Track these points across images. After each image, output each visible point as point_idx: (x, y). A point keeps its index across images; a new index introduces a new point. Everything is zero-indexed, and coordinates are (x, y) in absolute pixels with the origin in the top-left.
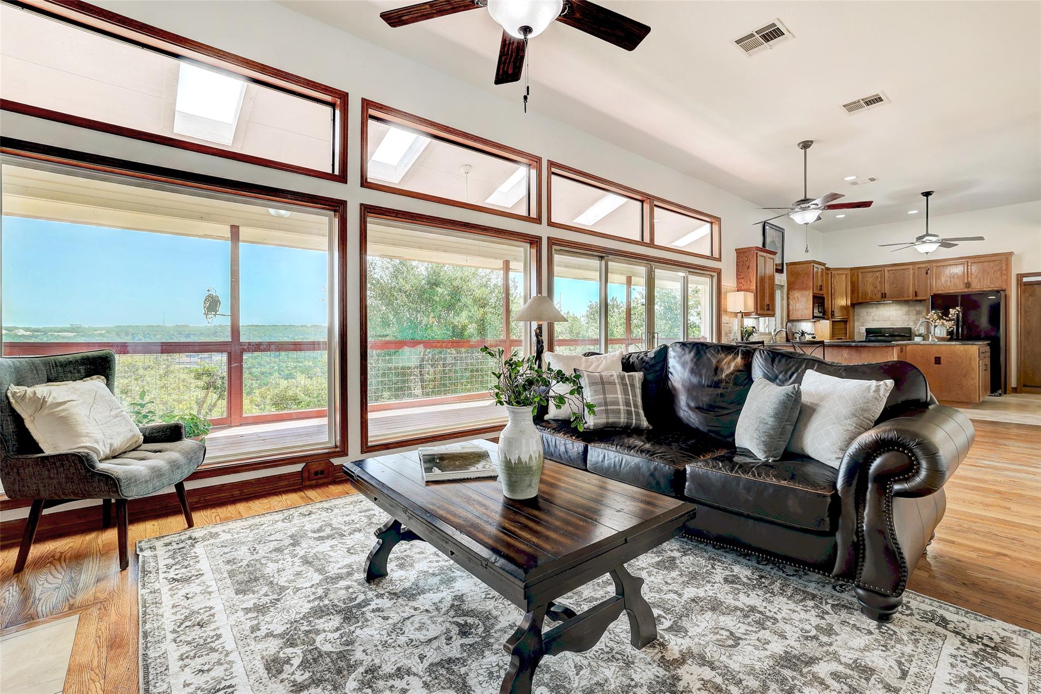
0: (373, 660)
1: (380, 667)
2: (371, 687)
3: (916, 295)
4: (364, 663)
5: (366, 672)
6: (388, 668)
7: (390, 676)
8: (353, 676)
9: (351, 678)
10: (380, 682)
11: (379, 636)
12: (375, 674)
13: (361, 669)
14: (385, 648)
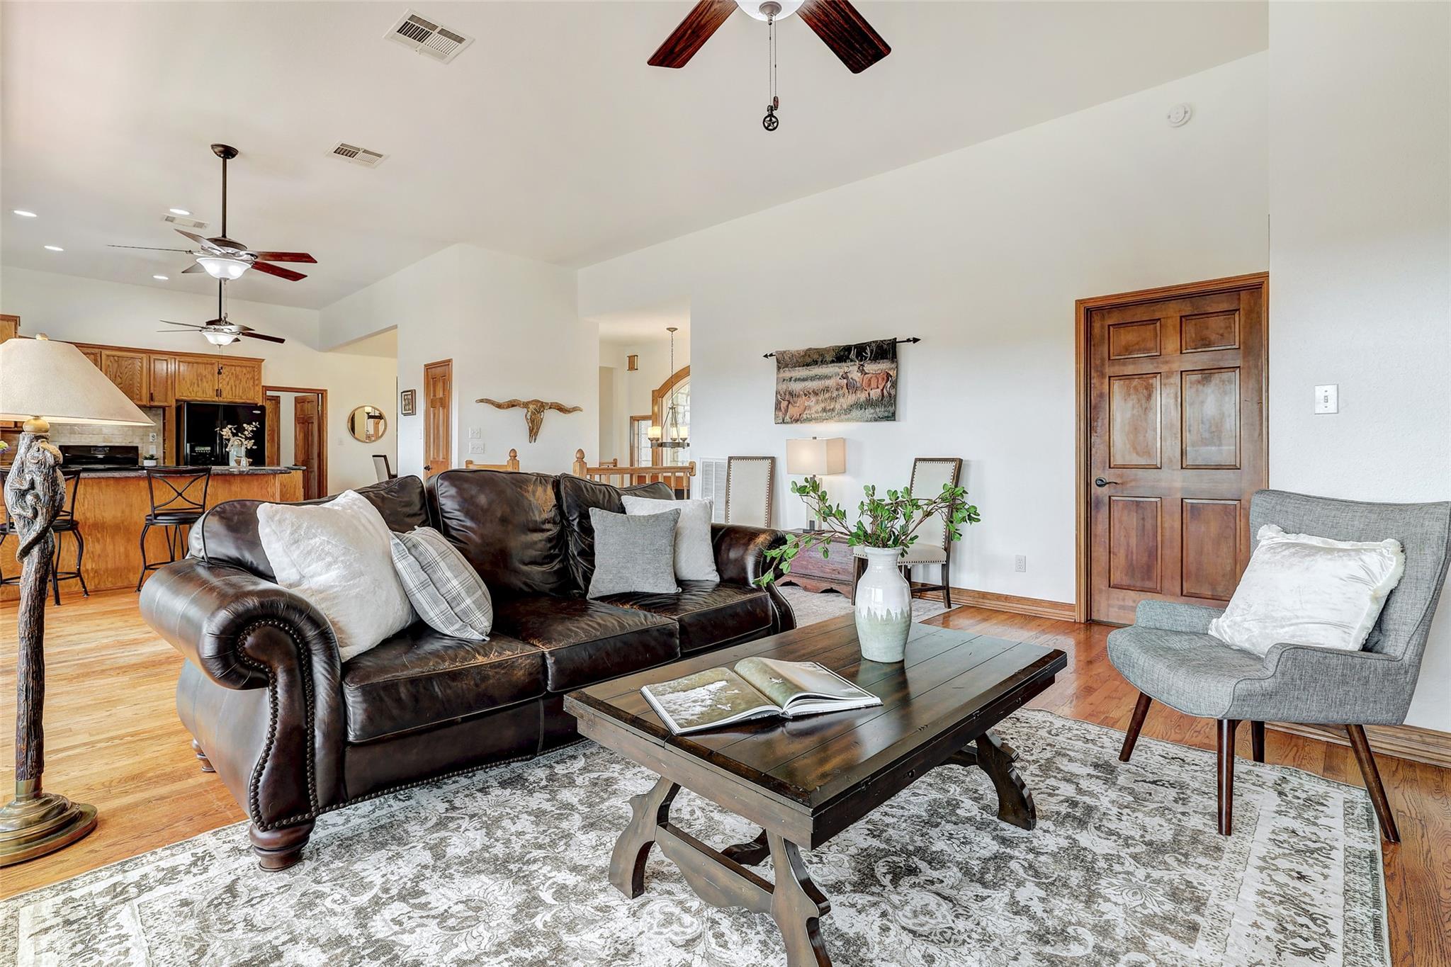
0: (1023, 943)
1: (1028, 932)
2: (1063, 930)
3: (152, 398)
4: (1035, 950)
5: (1047, 942)
6: (1024, 923)
7: (1033, 918)
8: (1064, 954)
9: (1070, 955)
10: (1050, 924)
11: (972, 953)
12: (1042, 932)
13: (1048, 950)
14: (993, 938)
